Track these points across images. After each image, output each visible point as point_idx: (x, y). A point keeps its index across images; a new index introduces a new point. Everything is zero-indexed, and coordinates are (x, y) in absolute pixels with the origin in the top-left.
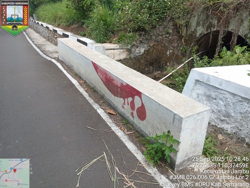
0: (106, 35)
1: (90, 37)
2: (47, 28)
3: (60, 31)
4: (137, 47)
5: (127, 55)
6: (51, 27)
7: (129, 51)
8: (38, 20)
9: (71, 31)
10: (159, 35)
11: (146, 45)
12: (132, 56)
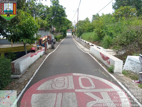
0: (108, 46)
1: (102, 46)
2: (85, 42)
3: (91, 44)
4: (121, 51)
5: (116, 54)
6: (87, 42)
7: (117, 52)
8: (82, 39)
9: (95, 44)
10: (131, 47)
11: (125, 51)
12: (118, 55)
